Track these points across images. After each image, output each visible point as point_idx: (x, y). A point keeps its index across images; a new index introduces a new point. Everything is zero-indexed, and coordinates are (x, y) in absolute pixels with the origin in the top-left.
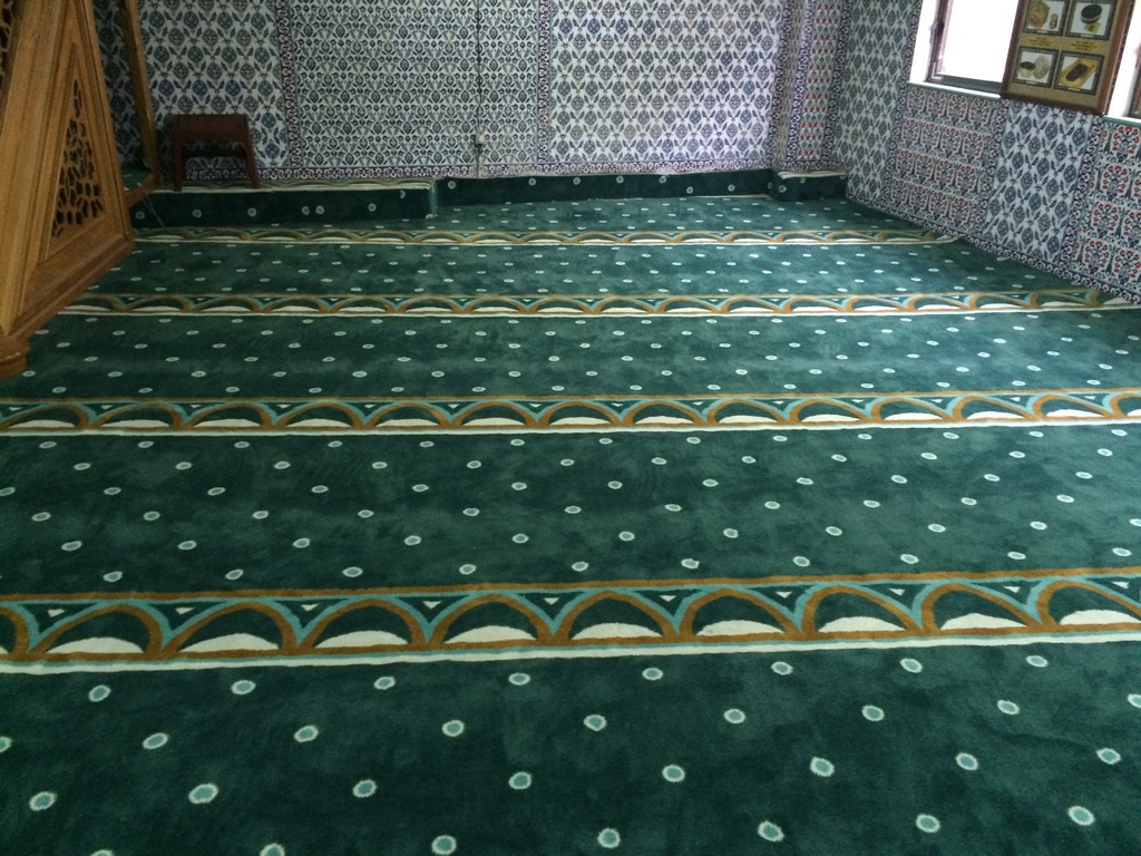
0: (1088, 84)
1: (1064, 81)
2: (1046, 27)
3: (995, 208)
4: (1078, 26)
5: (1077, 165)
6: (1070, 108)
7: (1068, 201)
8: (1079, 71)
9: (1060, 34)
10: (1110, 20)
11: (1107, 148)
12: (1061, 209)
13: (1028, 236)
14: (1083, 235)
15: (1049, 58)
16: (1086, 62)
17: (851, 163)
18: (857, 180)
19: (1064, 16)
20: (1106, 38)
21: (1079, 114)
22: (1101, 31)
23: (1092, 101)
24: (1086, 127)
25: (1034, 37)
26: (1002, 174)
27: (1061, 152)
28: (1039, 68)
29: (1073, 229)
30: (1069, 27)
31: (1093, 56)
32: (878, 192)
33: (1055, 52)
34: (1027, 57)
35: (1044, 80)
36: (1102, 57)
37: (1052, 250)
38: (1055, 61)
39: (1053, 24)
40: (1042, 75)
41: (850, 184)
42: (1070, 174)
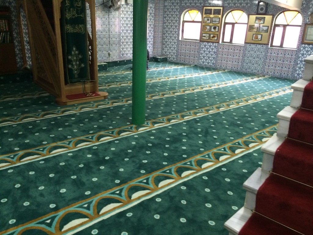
0: (216, 38)
1: (211, 38)
2: (207, 30)
3: (201, 59)
4: (213, 30)
5: (216, 51)
6: (213, 42)
7: (215, 57)
8: (214, 37)
9: (210, 31)
10: (218, 29)
11: (220, 48)
12: (214, 58)
13: (208, 63)
14: (218, 61)
15: (208, 35)
16: (215, 35)
17: (168, 55)
18: (170, 58)
19: (210, 29)
20: (218, 32)
21: (215, 43)
22: (217, 31)
23: (217, 41)
24: (216, 45)
25: (204, 32)
26: (202, 54)
27: (212, 49)
28: (206, 36)
29: (216, 61)
30: (211, 30)
31: (216, 34)
32: (175, 59)
33: (209, 34)
34: (204, 35)
35: (208, 38)
36: (218, 35)
37: (213, 64)
38: (209, 36)
39: (208, 30)
40: (207, 37)
41: (168, 58)
42: (215, 52)
